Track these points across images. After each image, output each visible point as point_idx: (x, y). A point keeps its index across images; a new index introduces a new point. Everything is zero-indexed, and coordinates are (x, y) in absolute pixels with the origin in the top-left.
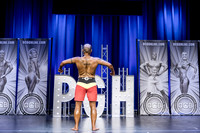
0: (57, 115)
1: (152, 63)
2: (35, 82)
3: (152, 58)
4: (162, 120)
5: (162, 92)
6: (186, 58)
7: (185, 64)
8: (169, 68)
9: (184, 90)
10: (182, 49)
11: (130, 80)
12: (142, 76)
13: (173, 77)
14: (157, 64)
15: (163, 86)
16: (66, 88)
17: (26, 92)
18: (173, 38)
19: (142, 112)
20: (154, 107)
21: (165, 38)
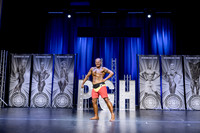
0: (80, 108)
1: (148, 71)
3: (148, 67)
4: (157, 113)
5: (156, 93)
6: (173, 68)
7: (173, 72)
8: (161, 75)
9: (172, 91)
10: (170, 61)
11: (132, 84)
12: (141, 81)
13: (164, 82)
15: (156, 88)
16: (86, 89)
18: (164, 54)
19: (141, 107)
20: (150, 103)
21: (158, 54)
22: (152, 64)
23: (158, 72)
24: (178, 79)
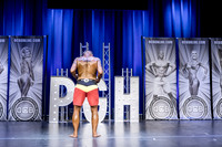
0: (54, 121)
1: (159, 63)
2: (29, 84)
3: (158, 58)
4: (170, 125)
5: (170, 95)
6: (196, 58)
7: (195, 64)
8: (177, 69)
9: (194, 92)
10: (192, 47)
11: (135, 82)
12: (148, 77)
13: (182, 78)
14: (164, 64)
15: (170, 88)
16: (63, 91)
17: (19, 96)
18: (182, 36)
19: (148, 117)
20: (161, 111)
21: (173, 36)
22: (164, 51)
23: (173, 64)
24: (202, 74)
